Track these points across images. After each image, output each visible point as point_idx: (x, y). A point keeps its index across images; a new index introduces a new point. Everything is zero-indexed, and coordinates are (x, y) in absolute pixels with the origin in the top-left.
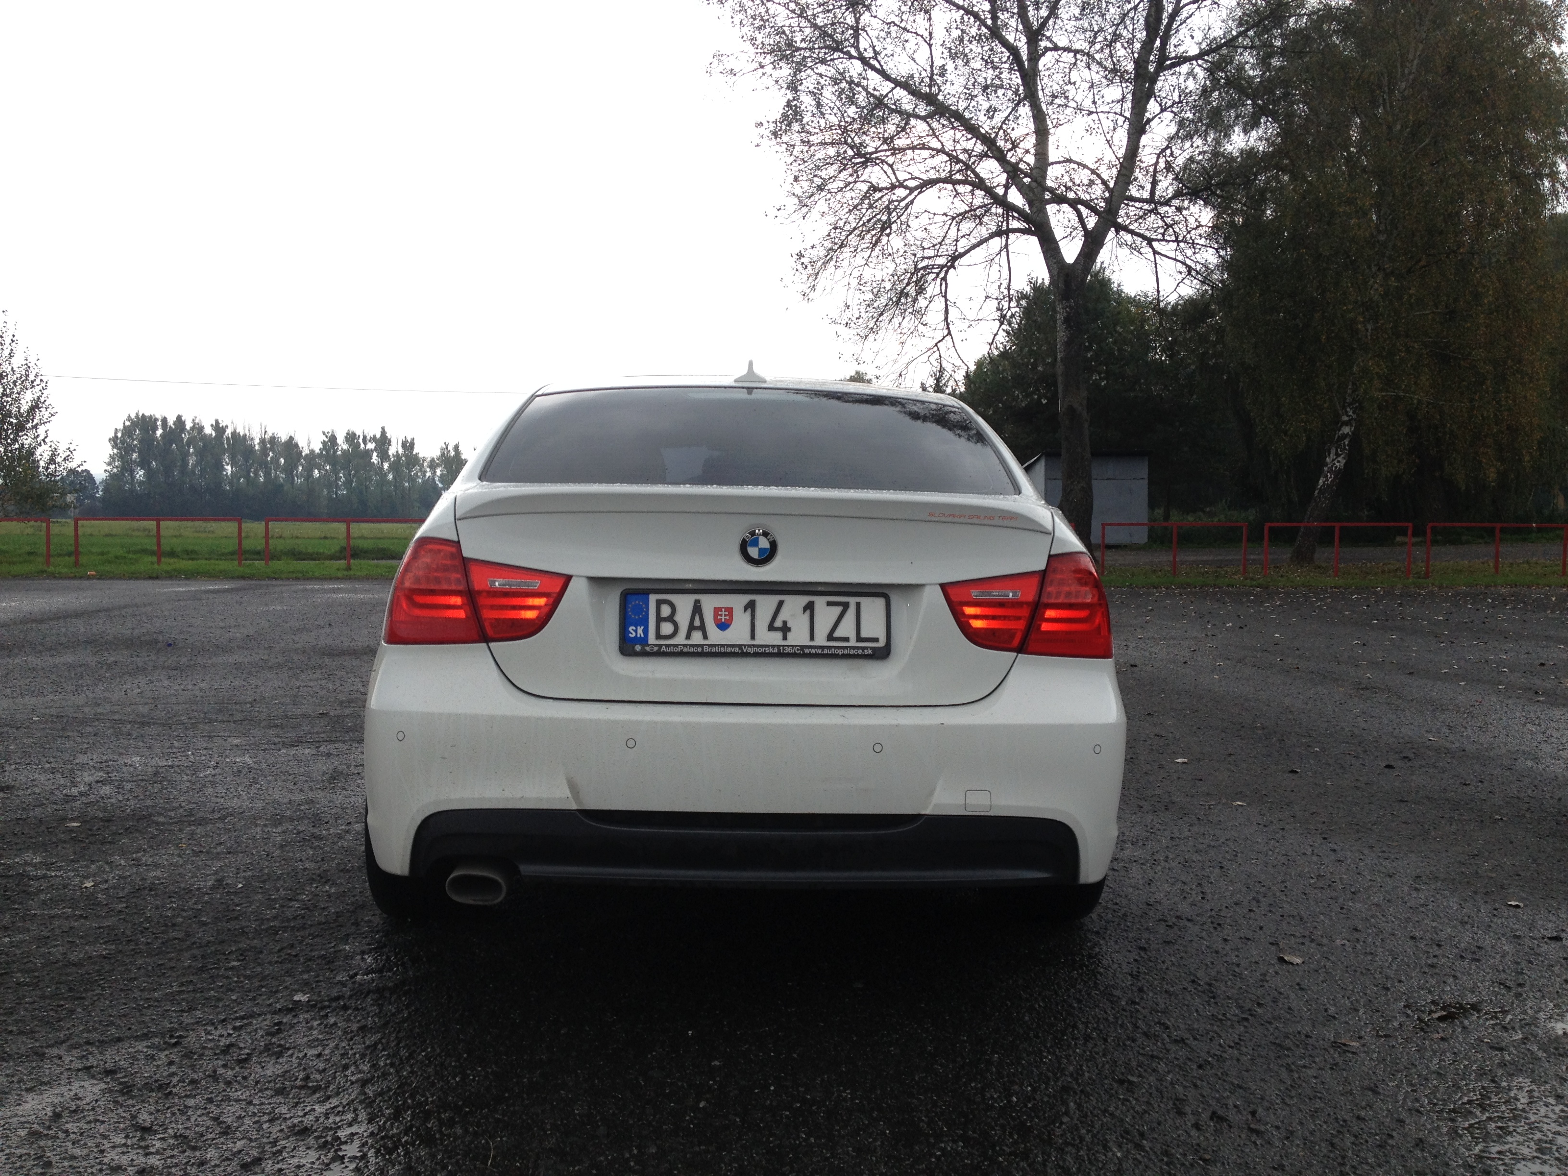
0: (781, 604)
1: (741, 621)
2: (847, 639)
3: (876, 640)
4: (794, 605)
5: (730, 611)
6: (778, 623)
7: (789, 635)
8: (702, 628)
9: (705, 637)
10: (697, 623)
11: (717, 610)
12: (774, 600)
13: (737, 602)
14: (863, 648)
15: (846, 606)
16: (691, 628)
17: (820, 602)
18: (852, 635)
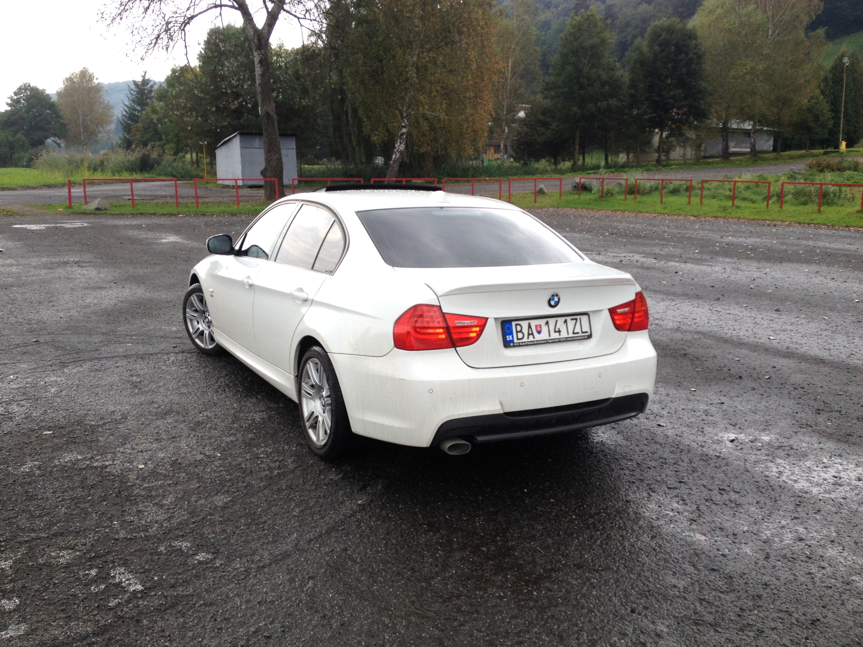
0: (557, 321)
1: (545, 329)
2: (578, 333)
3: (587, 332)
4: (561, 320)
5: (540, 326)
6: (557, 330)
7: (561, 333)
8: (532, 334)
9: (534, 338)
10: (530, 332)
11: (536, 326)
12: (554, 319)
13: (542, 322)
14: (584, 336)
15: (576, 319)
16: (529, 334)
17: (569, 319)
18: (580, 331)
